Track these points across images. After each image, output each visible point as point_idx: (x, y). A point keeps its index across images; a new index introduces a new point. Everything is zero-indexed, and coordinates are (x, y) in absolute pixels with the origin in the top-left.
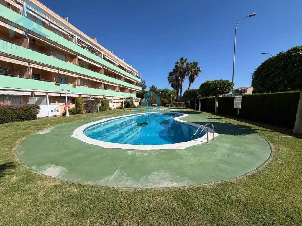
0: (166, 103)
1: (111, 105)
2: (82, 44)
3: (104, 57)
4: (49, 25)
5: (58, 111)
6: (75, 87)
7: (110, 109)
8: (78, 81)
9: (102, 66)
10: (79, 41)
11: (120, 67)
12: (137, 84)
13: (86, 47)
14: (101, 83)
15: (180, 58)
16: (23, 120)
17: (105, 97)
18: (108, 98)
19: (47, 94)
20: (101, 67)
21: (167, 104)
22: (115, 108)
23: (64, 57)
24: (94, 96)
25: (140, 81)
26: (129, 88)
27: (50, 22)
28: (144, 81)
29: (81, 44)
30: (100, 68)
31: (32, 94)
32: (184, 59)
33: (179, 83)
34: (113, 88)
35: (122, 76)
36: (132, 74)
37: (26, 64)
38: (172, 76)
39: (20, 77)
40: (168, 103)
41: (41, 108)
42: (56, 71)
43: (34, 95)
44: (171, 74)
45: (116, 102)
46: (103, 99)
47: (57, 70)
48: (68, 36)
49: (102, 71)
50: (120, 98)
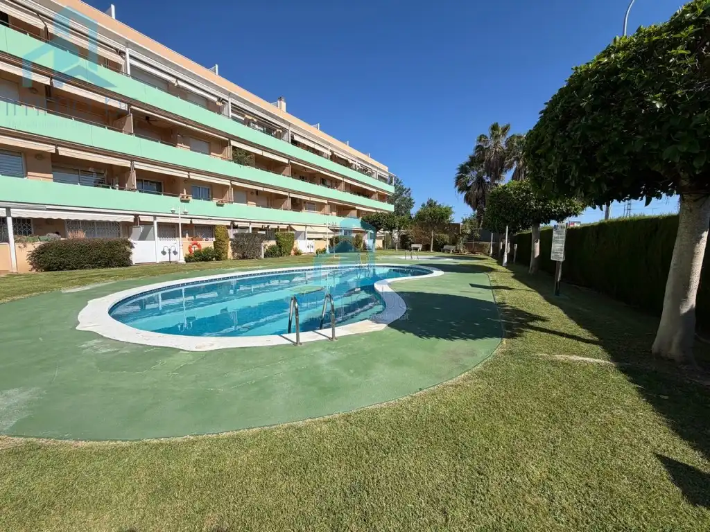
0: (445, 244)
1: (301, 245)
2: (247, 116)
3: (292, 137)
4: (176, 85)
5: (175, 253)
6: (222, 206)
7: (298, 253)
8: (230, 193)
9: (289, 159)
10: (236, 109)
11: (334, 158)
12: (383, 197)
13: (255, 120)
14: (286, 197)
15: (490, 125)
16: (100, 266)
17: (292, 226)
18: (298, 229)
19: (155, 219)
20: (286, 161)
21: (445, 247)
22: (313, 251)
23: (205, 145)
24: (266, 226)
25: (391, 189)
26: (357, 208)
27: (178, 78)
28: (409, 189)
29: (243, 116)
30: (284, 165)
31: (135, 220)
32: (501, 126)
33: (484, 192)
34: (317, 206)
35: (341, 179)
36: (370, 175)
37: (127, 164)
38: (467, 173)
39: (120, 189)
40: (449, 245)
41: (134, 245)
42: (184, 175)
43: (140, 221)
44: (464, 170)
45: (316, 239)
46: (289, 232)
47: (187, 173)
48: (214, 103)
49: (288, 170)
50: (332, 230)
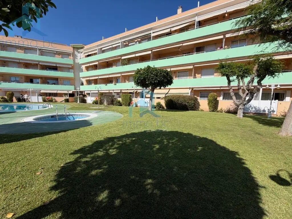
9: (152, 50)
20: (150, 52)
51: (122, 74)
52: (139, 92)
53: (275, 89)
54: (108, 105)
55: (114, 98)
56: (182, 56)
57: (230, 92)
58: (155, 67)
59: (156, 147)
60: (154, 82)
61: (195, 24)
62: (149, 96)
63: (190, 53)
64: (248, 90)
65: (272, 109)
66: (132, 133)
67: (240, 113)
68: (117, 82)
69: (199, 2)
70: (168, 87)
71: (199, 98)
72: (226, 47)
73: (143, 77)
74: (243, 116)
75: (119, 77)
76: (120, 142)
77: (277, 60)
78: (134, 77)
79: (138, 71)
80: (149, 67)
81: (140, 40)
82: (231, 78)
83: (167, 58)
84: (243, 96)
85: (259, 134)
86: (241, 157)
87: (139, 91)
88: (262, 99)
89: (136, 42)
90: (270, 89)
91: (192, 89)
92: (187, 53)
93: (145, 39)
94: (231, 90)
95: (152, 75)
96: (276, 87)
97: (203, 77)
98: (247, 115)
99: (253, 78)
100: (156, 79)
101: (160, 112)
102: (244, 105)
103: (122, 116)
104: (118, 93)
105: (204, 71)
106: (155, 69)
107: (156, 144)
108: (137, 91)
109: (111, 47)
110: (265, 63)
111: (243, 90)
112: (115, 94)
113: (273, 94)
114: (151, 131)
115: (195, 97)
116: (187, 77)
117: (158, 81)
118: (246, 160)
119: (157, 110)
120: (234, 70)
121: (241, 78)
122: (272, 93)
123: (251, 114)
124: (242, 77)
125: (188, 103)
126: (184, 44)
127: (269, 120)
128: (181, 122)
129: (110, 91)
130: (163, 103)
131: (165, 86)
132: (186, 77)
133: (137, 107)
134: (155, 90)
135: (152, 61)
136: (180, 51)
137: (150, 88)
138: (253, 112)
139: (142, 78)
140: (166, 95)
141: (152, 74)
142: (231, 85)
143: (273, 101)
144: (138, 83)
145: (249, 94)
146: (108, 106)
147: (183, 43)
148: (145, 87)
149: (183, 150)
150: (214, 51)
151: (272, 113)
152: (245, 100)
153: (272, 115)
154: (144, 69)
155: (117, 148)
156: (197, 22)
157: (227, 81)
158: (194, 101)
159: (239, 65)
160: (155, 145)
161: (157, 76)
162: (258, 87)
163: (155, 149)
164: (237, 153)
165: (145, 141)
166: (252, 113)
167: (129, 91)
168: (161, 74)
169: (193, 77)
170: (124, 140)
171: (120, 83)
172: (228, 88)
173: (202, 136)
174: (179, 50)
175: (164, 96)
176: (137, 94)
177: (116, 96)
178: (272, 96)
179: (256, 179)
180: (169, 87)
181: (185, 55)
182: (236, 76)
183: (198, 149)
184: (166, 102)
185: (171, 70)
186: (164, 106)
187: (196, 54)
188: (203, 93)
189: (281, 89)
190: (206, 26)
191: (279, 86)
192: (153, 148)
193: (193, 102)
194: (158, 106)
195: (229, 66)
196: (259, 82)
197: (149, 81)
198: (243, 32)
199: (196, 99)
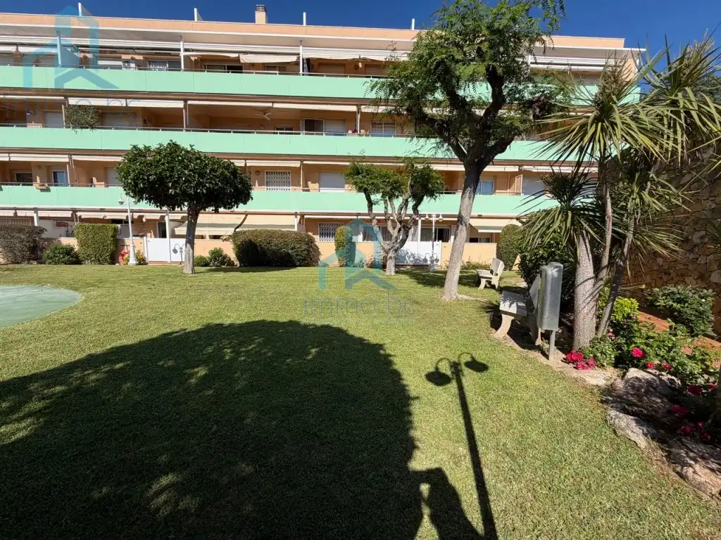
51: (75, 157)
52: (148, 220)
53: (437, 222)
54: (13, 263)
55: (44, 236)
56: (274, 133)
57: (373, 224)
58: (197, 148)
59: (199, 375)
60: (196, 192)
61: (299, 62)
62: (183, 230)
63: (291, 130)
64: (400, 222)
65: (435, 258)
66: (112, 348)
67: (391, 265)
68: (56, 181)
69: (304, 14)
70: (237, 207)
71: (317, 238)
72: (362, 131)
73: (156, 174)
74: (396, 272)
75: (63, 165)
76: (58, 388)
77: (435, 171)
78: (122, 170)
79: (137, 155)
80: (174, 147)
81: (141, 58)
82: (373, 197)
83: (234, 132)
84: (394, 233)
85: (417, 303)
86: (388, 352)
87: (148, 216)
88: (422, 240)
89: (127, 61)
90: (431, 222)
91: (302, 215)
92: (286, 130)
93: (163, 63)
94: (375, 222)
95: (186, 172)
96: (437, 219)
97: (323, 190)
98: (402, 269)
99: (407, 201)
100: (199, 184)
101: (221, 275)
102: (396, 251)
103: (79, 297)
104: (60, 222)
105: (325, 177)
106: (197, 156)
107: (197, 367)
108: (141, 217)
109: (12, 49)
110: (421, 174)
111: (393, 221)
112: (48, 225)
113: (436, 229)
114: (187, 331)
115: (308, 236)
116: (288, 188)
117: (208, 189)
118: (395, 356)
119: (211, 270)
120: (375, 181)
121: (389, 198)
122: (434, 230)
123: (408, 267)
124: (389, 195)
125: (293, 249)
126: (276, 105)
127: (431, 277)
128: (275, 296)
129: (20, 213)
130: (229, 250)
131: (228, 205)
132: (285, 188)
133: (146, 264)
134: (200, 215)
135: (190, 131)
136: (269, 119)
137: (185, 209)
138: (411, 264)
139: (150, 175)
140: (237, 230)
141: (186, 167)
142: (374, 212)
143: (436, 243)
144: (137, 191)
145: (402, 229)
146: (11, 266)
147: (273, 102)
148: (168, 206)
149: (275, 364)
150: (343, 135)
151: (435, 263)
152: (396, 241)
153: (435, 268)
154: (159, 151)
155: (40, 411)
156: (303, 59)
157: (366, 202)
158: (307, 244)
159: (384, 171)
160: (196, 370)
161: (202, 175)
162: (414, 216)
163: (193, 381)
164: (380, 346)
165: (161, 363)
166: (409, 265)
167: (110, 216)
168: (212, 170)
169: (301, 187)
170: (77, 379)
171: (67, 186)
172: (368, 217)
173: (319, 323)
174: (265, 117)
175: (230, 231)
176: (142, 226)
177: (50, 231)
178: (434, 235)
179: (407, 388)
180: (242, 208)
181: (280, 133)
182: (381, 194)
183: (310, 353)
184: (239, 249)
185: (248, 165)
186: (232, 259)
187: (306, 134)
188: (326, 225)
189: (444, 222)
190: (323, 76)
191: (441, 217)
192: (187, 380)
193: (304, 247)
194: (215, 259)
195: (369, 172)
196: (415, 208)
197: (176, 188)
198: (384, 107)
199: (312, 241)
